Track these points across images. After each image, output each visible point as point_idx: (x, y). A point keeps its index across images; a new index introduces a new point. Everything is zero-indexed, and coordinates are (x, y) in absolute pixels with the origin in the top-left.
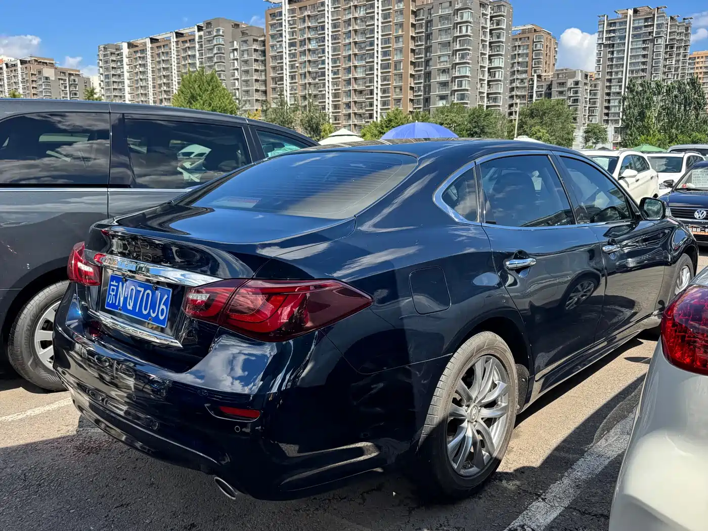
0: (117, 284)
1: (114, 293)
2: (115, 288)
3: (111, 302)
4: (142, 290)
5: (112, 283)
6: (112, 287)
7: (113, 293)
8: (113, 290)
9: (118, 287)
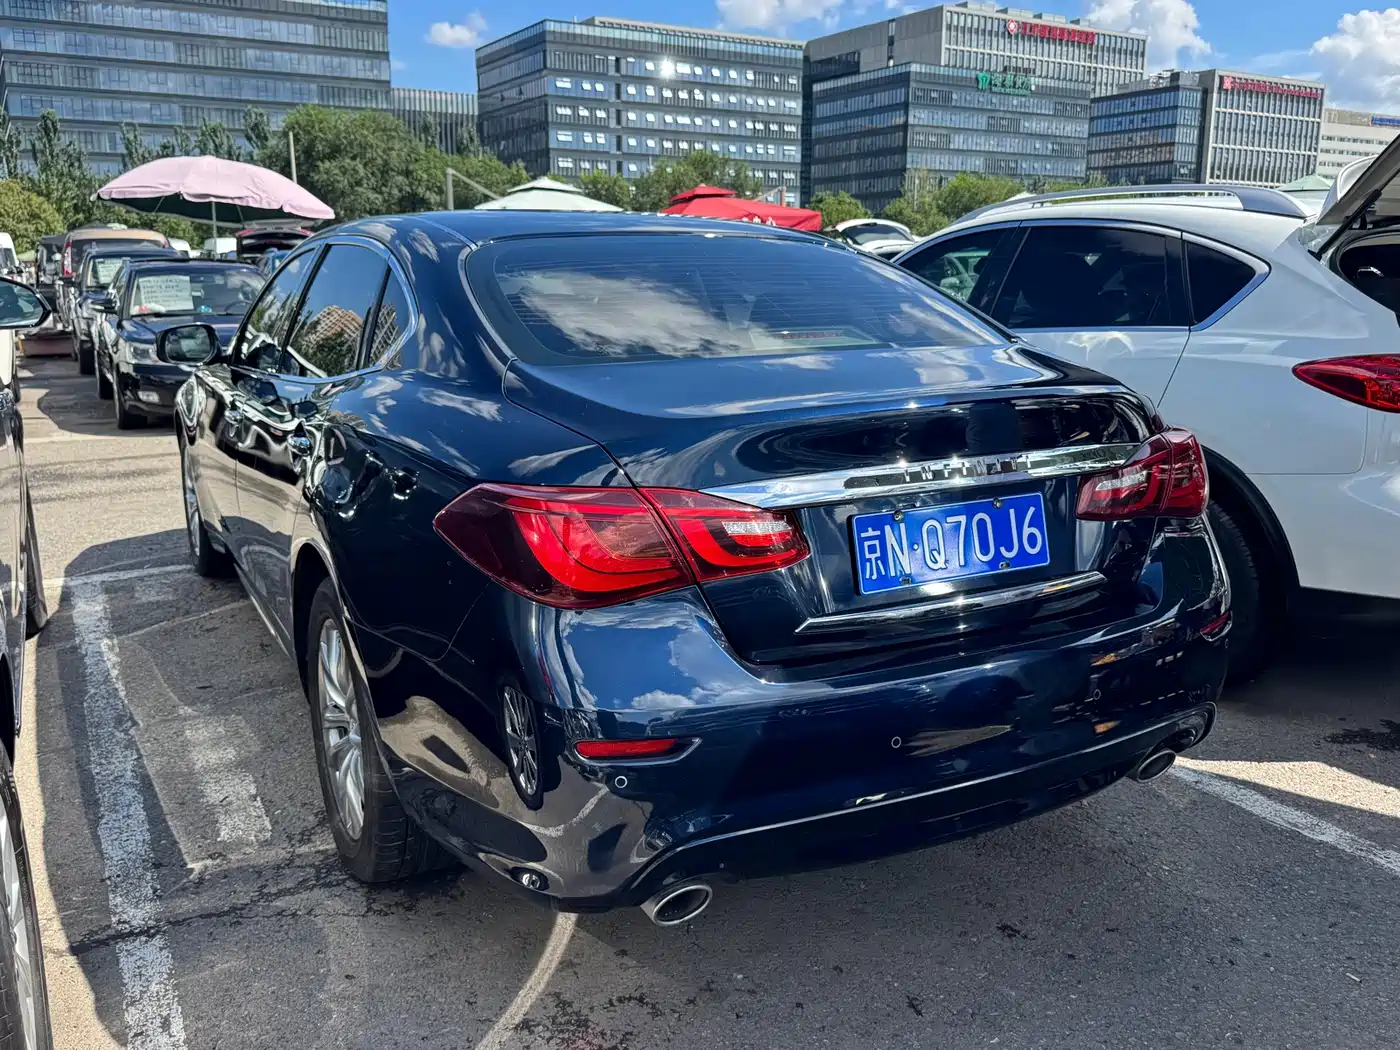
0: (878, 533)
1: (878, 554)
2: (877, 542)
3: (874, 577)
4: (963, 519)
5: (863, 535)
6: (866, 544)
7: (873, 556)
8: (872, 549)
9: (882, 539)
